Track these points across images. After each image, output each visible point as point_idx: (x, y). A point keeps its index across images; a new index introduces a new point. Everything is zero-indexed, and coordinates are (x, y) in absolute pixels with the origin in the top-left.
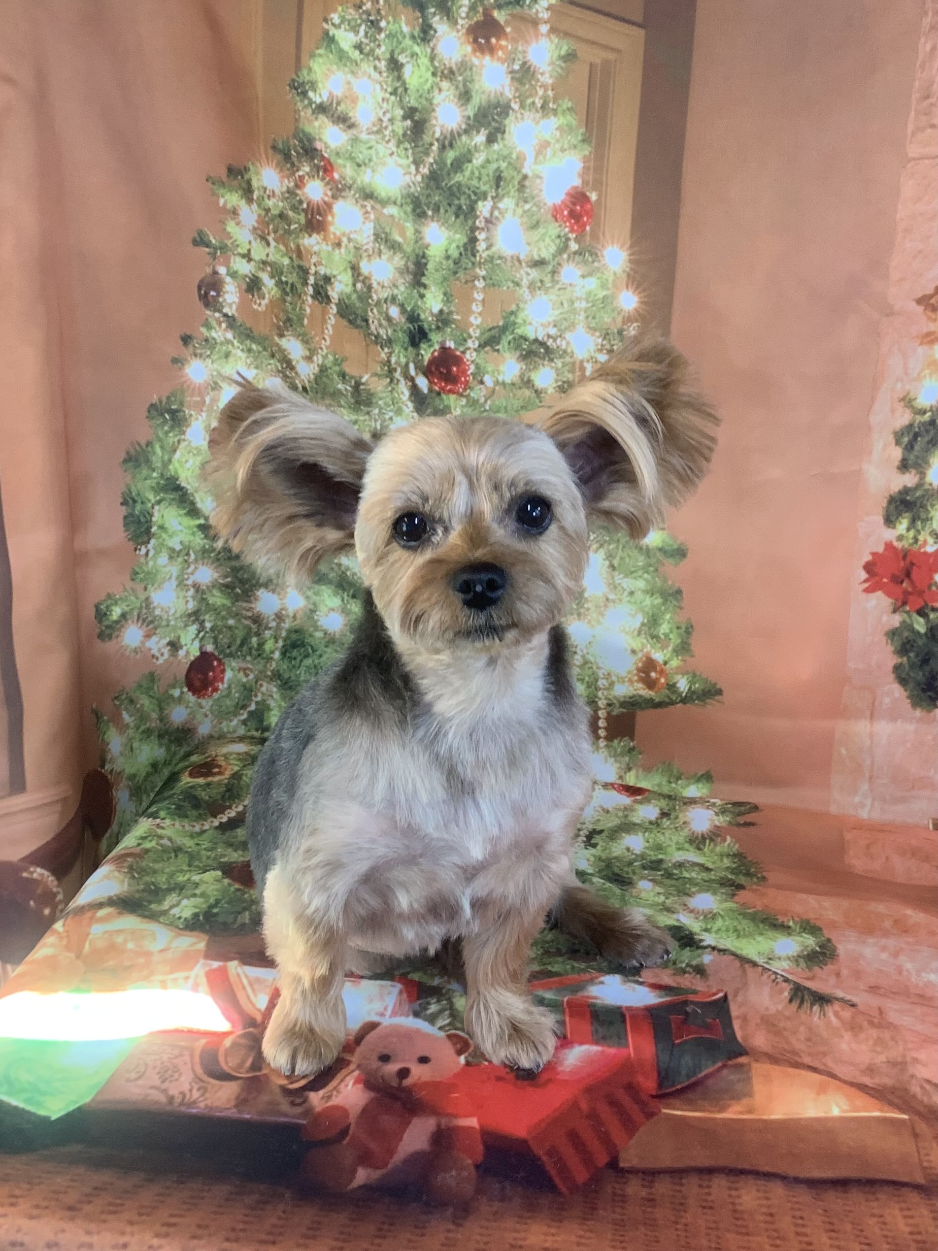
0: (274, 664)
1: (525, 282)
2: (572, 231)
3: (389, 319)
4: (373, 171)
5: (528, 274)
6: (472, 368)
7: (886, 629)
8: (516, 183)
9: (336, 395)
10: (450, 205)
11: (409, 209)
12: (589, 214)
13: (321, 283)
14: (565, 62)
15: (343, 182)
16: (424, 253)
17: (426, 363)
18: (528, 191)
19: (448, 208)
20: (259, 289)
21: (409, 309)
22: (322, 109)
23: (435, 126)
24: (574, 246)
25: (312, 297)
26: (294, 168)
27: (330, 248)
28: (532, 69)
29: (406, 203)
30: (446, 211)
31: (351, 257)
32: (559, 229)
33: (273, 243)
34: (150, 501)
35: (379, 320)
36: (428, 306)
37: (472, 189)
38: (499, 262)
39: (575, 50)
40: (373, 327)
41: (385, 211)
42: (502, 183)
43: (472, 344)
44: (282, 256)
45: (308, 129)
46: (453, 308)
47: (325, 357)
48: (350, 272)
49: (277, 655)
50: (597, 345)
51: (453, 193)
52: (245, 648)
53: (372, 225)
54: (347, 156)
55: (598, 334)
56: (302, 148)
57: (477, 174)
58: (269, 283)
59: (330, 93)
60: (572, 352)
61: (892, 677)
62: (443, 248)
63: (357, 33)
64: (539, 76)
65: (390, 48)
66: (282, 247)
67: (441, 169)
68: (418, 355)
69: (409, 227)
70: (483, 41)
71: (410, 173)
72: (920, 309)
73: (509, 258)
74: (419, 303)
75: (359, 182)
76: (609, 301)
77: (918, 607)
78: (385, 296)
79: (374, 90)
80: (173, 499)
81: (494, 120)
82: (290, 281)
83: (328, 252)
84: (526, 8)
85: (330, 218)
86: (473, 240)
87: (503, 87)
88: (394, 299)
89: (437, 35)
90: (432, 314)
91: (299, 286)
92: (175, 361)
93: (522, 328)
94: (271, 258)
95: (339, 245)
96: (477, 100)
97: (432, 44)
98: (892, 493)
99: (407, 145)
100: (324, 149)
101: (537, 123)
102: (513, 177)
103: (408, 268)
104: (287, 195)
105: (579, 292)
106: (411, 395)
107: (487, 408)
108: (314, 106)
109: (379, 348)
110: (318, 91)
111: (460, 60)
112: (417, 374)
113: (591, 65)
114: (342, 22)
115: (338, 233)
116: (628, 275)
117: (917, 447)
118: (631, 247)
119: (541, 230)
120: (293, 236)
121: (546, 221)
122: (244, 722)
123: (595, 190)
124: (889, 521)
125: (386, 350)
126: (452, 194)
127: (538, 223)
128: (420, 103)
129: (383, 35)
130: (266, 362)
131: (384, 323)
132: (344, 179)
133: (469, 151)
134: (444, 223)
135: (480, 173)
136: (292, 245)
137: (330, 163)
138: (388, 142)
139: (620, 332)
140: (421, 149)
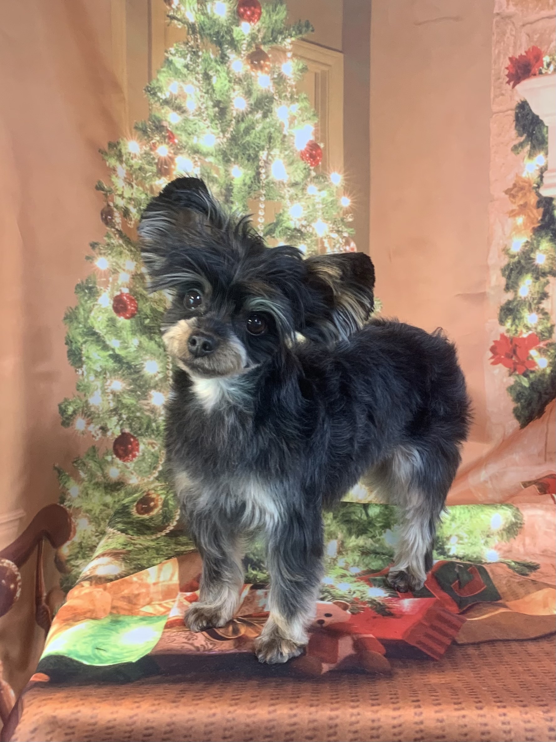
1: (287, 196)
2: (312, 165)
4: (198, 137)
5: (289, 191)
7: (506, 386)
8: (279, 139)
10: (244, 154)
11: (220, 158)
12: (320, 155)
14: (301, 72)
15: (181, 144)
16: (231, 183)
18: (286, 144)
19: (243, 156)
20: (129, 215)
22: (166, 102)
23: (232, 110)
24: (313, 174)
26: (150, 138)
28: (284, 77)
29: (219, 155)
30: (242, 158)
32: (304, 165)
33: (135, 186)
34: (79, 342)
37: (256, 144)
38: (272, 185)
39: (306, 66)
41: (207, 160)
42: (272, 140)
44: (141, 194)
45: (158, 115)
46: (248, 214)
50: (330, 228)
51: (245, 147)
52: (149, 430)
53: (199, 169)
54: (182, 129)
55: (330, 222)
56: (154, 126)
57: (258, 136)
58: (133, 211)
59: (171, 93)
60: (316, 234)
61: (513, 415)
62: (242, 179)
63: (185, 58)
64: (288, 81)
65: (204, 67)
66: (141, 188)
67: (238, 134)
69: (221, 168)
70: (256, 63)
71: (219, 137)
72: (507, 196)
73: (278, 183)
75: (190, 144)
76: (335, 203)
77: (523, 372)
79: (196, 91)
80: (93, 341)
81: (265, 105)
84: (279, 43)
85: (173, 167)
86: (258, 174)
87: (269, 87)
89: (230, 60)
92: (88, 258)
93: (288, 222)
94: (134, 196)
96: (255, 95)
97: (227, 65)
98: (502, 305)
99: (217, 122)
100: (168, 126)
101: (289, 106)
102: (278, 137)
103: (221, 193)
104: (144, 156)
105: (318, 200)
108: (161, 101)
110: (163, 92)
111: (244, 73)
113: (316, 74)
114: (177, 52)
116: (345, 188)
117: (512, 277)
118: (345, 172)
119: (295, 166)
120: (148, 180)
121: (297, 161)
123: (323, 142)
124: (502, 322)
126: (245, 148)
127: (293, 161)
128: (222, 98)
129: (200, 60)
132: (181, 142)
133: (253, 123)
134: (241, 165)
135: (260, 135)
136: (147, 186)
137: (172, 133)
138: (205, 120)
139: (342, 220)
140: (226, 123)
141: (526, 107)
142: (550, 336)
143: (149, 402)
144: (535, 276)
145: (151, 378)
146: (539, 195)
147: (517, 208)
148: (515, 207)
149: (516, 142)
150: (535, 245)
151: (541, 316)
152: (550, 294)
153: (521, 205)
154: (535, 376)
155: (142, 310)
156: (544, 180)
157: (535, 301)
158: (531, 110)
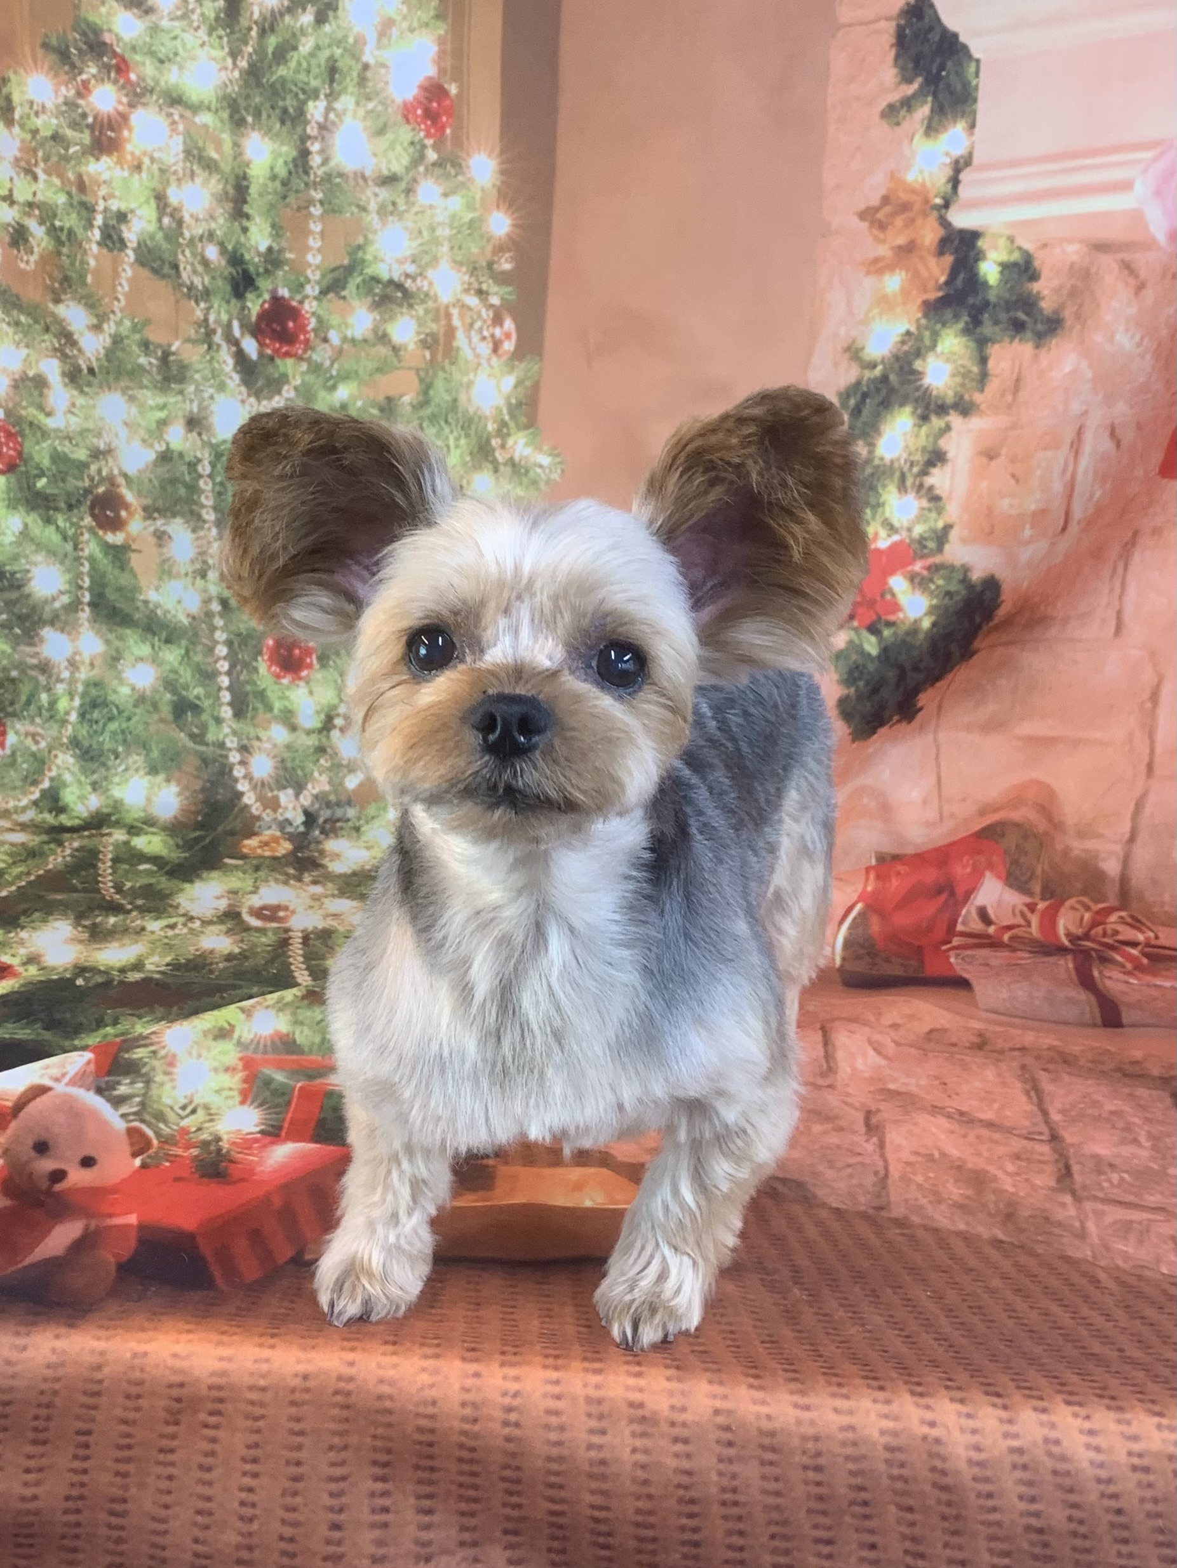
0: (70, 728)
1: (373, 206)
2: (428, 135)
3: (205, 263)
4: (181, 67)
5: (376, 195)
6: (313, 323)
8: (355, 74)
9: (136, 372)
10: (273, 108)
11: (225, 115)
12: (449, 112)
13: (113, 222)
15: (142, 85)
16: (245, 172)
17: (254, 319)
18: (370, 84)
19: (271, 111)
20: (26, 241)
21: (230, 247)
23: (253, 4)
24: (432, 156)
25: (99, 244)
26: (76, 70)
27: (126, 174)
29: (222, 108)
30: (269, 116)
31: (154, 184)
32: (411, 134)
33: (42, 176)
35: (193, 265)
36: (253, 242)
37: (300, 85)
38: (338, 180)
40: (184, 275)
41: (197, 120)
42: (337, 76)
43: (311, 290)
44: (55, 193)
45: (92, 18)
46: (284, 244)
47: (119, 323)
48: (153, 203)
49: (73, 717)
50: (464, 282)
51: (277, 91)
52: (32, 707)
53: (180, 139)
54: (146, 50)
55: (464, 269)
56: (86, 43)
57: (305, 65)
58: (37, 232)
60: (436, 295)
61: (836, 713)
62: (267, 165)
66: (56, 181)
67: (262, 61)
68: (243, 308)
69: (226, 138)
71: (226, 68)
72: (865, 225)
73: (351, 175)
74: (243, 239)
75: (163, 83)
76: (477, 225)
77: (868, 622)
78: (200, 232)
82: (67, 225)
83: (124, 179)
85: (126, 133)
86: (305, 154)
88: (211, 235)
90: (259, 254)
91: (79, 232)
93: (373, 267)
94: (40, 197)
95: (138, 168)
99: (221, 32)
100: (115, 43)
102: (350, 68)
103: (226, 193)
104: (64, 108)
105: (441, 216)
106: (237, 363)
107: (334, 373)
109: (193, 303)
112: (242, 334)
115: (137, 153)
116: (499, 190)
117: (866, 412)
118: (502, 152)
119: (390, 136)
120: (73, 162)
121: (395, 124)
122: (35, 803)
123: (455, 81)
125: (202, 305)
126: (276, 93)
127: (385, 126)
130: (38, 339)
131: (200, 268)
132: (144, 80)
133: (294, 35)
134: (268, 132)
135: (309, 65)
136: (71, 176)
137: (124, 60)
138: (197, 29)
139: (490, 265)
140: (237, 35)
141: (928, 12)
142: (940, 549)
143: (38, 649)
144: (919, 411)
145: (46, 602)
146: (944, 223)
147: (889, 254)
148: (884, 251)
149: (895, 97)
150: (927, 341)
151: (925, 503)
152: (950, 455)
153: (900, 247)
154: (895, 633)
155: (31, 458)
156: (961, 189)
157: (916, 470)
158: (938, 20)
